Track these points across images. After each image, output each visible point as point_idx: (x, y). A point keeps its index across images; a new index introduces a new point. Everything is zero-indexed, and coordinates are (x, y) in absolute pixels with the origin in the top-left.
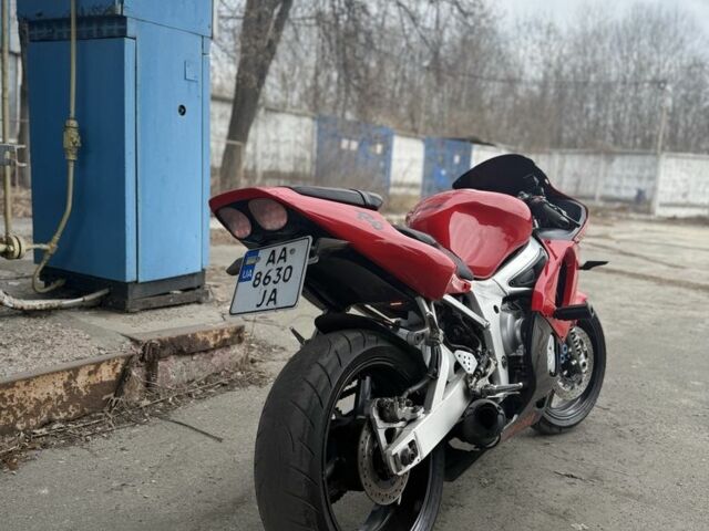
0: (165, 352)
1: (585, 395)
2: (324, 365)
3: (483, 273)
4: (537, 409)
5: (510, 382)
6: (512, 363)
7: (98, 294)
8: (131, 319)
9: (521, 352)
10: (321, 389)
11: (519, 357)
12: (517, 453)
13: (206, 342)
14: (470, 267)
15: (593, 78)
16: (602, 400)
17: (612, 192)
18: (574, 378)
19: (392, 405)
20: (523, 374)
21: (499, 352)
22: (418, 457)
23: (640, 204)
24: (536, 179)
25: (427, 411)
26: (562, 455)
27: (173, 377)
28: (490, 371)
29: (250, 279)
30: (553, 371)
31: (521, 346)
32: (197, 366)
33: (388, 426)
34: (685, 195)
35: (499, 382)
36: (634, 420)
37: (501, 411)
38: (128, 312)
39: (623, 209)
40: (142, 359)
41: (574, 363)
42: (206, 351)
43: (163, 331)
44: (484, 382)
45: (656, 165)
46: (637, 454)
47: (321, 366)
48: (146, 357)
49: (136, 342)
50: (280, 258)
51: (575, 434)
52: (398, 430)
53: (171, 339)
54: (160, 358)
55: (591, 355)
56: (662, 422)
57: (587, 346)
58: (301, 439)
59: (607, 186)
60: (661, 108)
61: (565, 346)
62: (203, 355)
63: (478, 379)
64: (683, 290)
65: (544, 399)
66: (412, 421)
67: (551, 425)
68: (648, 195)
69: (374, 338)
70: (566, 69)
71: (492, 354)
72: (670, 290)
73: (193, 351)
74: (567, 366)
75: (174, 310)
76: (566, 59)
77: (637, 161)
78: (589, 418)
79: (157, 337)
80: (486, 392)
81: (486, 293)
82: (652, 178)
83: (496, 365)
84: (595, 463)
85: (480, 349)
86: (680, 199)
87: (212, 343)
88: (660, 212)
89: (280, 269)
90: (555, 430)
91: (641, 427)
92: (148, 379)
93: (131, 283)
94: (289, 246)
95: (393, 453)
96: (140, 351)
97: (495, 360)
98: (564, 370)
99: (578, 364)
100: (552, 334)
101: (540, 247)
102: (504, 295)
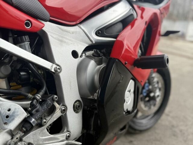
18: (151, 102)
55: (163, 90)
57: (161, 85)
61: (147, 85)
83: (64, 111)
99: (154, 96)
100: (132, 79)
101: (131, 7)
102: (90, 43)
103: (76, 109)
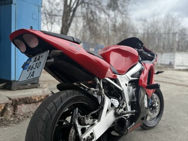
0: (20, 103)
1: (158, 116)
2: (55, 102)
3: (121, 73)
4: (141, 121)
5: (132, 110)
6: (132, 104)
7: (3, 84)
8: (12, 92)
9: (135, 100)
10: (52, 112)
11: (134, 102)
12: (135, 136)
13: (35, 100)
14: (117, 70)
15: (157, 33)
16: (163, 118)
17: (163, 63)
18: (154, 110)
19: (84, 118)
20: (136, 108)
21: (127, 100)
22: (94, 139)
23: (170, 66)
24: (140, 44)
25: (99, 121)
26: (150, 136)
27: (23, 111)
28: (124, 106)
29: (27, 68)
30: (147, 107)
31: (135, 98)
32: (32, 107)
33: (82, 127)
34: (182, 63)
35: (128, 110)
36: (173, 125)
37: (127, 121)
38: (12, 90)
39: (166, 67)
40: (12, 105)
41: (154, 105)
42: (35, 103)
43: (20, 96)
44: (122, 110)
45: (174, 55)
46: (176, 136)
47: (54, 103)
48: (14, 104)
49: (10, 99)
50: (38, 59)
51: (155, 129)
52: (87, 128)
53: (22, 98)
54: (18, 104)
55: (159, 103)
56: (182, 125)
57: (158, 100)
58: (41, 133)
59: (161, 61)
60: (175, 41)
61: (151, 100)
62: (34, 104)
63: (119, 109)
64: (184, 87)
65: (144, 117)
66: (93, 125)
67: (147, 126)
68: (173, 63)
69: (78, 92)
70: (150, 30)
71: (125, 101)
72: (181, 87)
73: (30, 102)
74: (151, 106)
75: (28, 90)
76: (150, 28)
77: (169, 54)
78: (159, 124)
79: (18, 97)
80: (122, 114)
81: (123, 79)
82: (174, 59)
83: (126, 104)
84: (162, 139)
85: (120, 98)
86: (181, 64)
87: (37, 100)
88: (176, 68)
89: (37, 64)
90: (148, 128)
91: (176, 127)
92: (14, 111)
93: (13, 81)
94: (41, 55)
95: (83, 138)
96: (11, 102)
97: (126, 102)
98: (151, 108)
99: (155, 106)
100: (146, 94)
101: (141, 65)
102: (129, 80)
103: (129, 105)
